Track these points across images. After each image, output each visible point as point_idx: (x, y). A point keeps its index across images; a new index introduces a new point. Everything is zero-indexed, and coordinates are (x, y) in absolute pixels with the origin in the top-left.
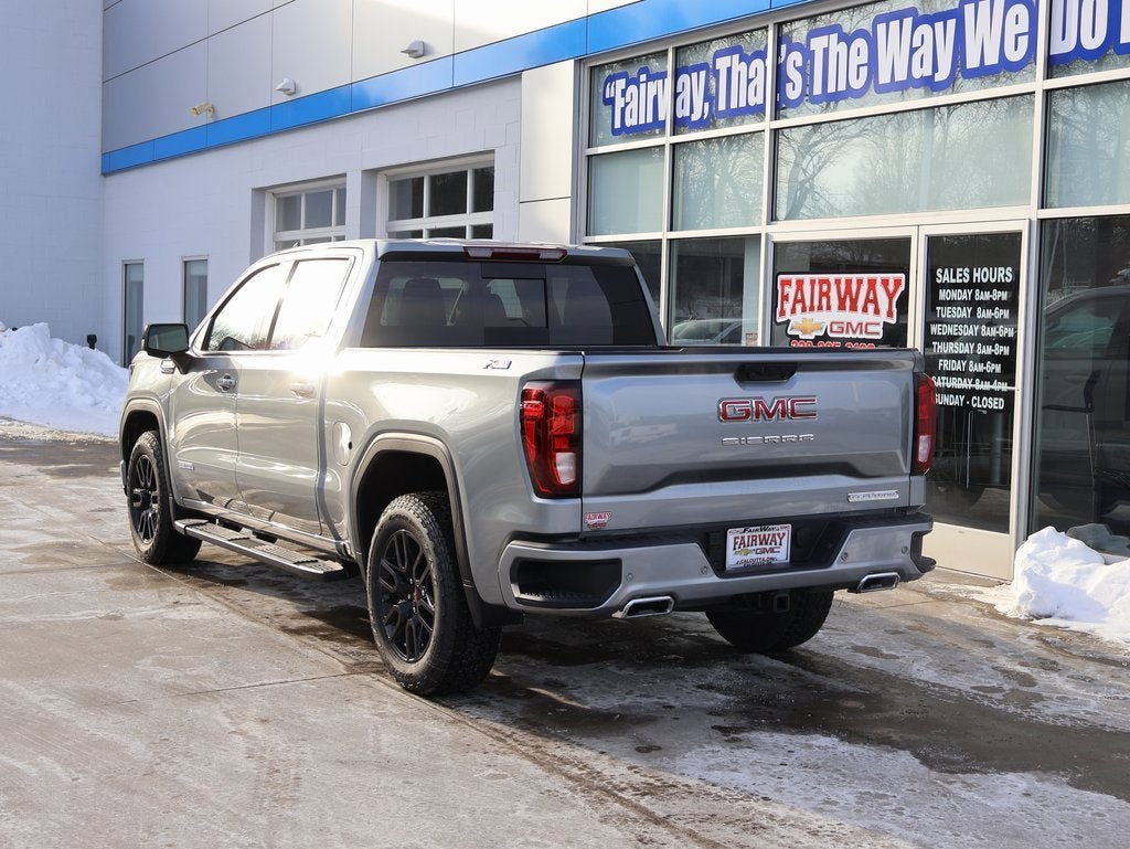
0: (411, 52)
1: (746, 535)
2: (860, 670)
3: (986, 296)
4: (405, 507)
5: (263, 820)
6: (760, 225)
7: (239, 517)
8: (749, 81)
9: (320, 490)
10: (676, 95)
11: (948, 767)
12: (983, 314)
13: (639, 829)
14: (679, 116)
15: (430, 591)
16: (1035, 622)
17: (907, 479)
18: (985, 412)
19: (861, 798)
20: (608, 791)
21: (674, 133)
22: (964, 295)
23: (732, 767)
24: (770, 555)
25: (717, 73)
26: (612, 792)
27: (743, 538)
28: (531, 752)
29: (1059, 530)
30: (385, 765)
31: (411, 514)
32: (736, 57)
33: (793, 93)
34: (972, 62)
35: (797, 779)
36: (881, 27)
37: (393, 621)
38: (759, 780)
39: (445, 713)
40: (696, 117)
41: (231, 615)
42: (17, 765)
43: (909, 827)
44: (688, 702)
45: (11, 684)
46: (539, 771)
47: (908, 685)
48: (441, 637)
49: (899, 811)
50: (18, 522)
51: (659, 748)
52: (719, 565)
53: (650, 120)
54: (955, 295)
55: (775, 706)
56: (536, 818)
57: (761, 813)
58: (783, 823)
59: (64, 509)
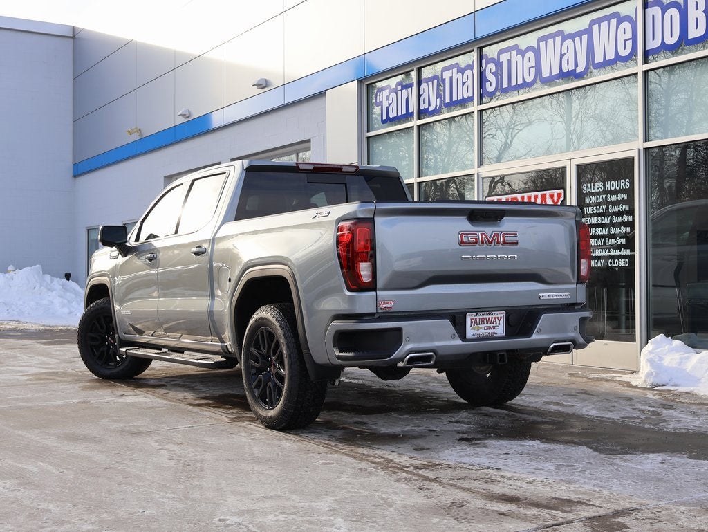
0: (259, 85)
1: (478, 317)
2: (549, 412)
3: (614, 198)
4: (265, 313)
5: (181, 487)
6: (474, 168)
7: (161, 342)
8: (463, 83)
9: (211, 312)
10: (419, 96)
11: (612, 452)
12: (612, 209)
13: (419, 484)
14: (422, 108)
15: (282, 364)
16: (656, 388)
17: (574, 286)
18: (617, 269)
19: (558, 467)
20: (398, 468)
21: (419, 119)
22: (601, 199)
23: (476, 455)
24: (493, 331)
25: (444, 81)
26: (401, 468)
27: (476, 319)
28: (348, 452)
29: (667, 336)
30: (257, 460)
31: (269, 316)
32: (455, 70)
33: (490, 88)
34: (599, 59)
35: (517, 460)
36: (542, 44)
37: (258, 386)
38: (492, 461)
39: (294, 437)
40: (431, 108)
41: (157, 399)
42: (25, 467)
43: (590, 479)
44: (444, 428)
45: (20, 432)
46: (354, 461)
47: (581, 418)
48: (290, 389)
49: (583, 472)
50: (24, 364)
51: (428, 449)
52: (462, 334)
53: (404, 112)
54: (594, 199)
55: (499, 429)
56: (353, 481)
57: (496, 475)
58: (510, 479)
59: (52, 358)
